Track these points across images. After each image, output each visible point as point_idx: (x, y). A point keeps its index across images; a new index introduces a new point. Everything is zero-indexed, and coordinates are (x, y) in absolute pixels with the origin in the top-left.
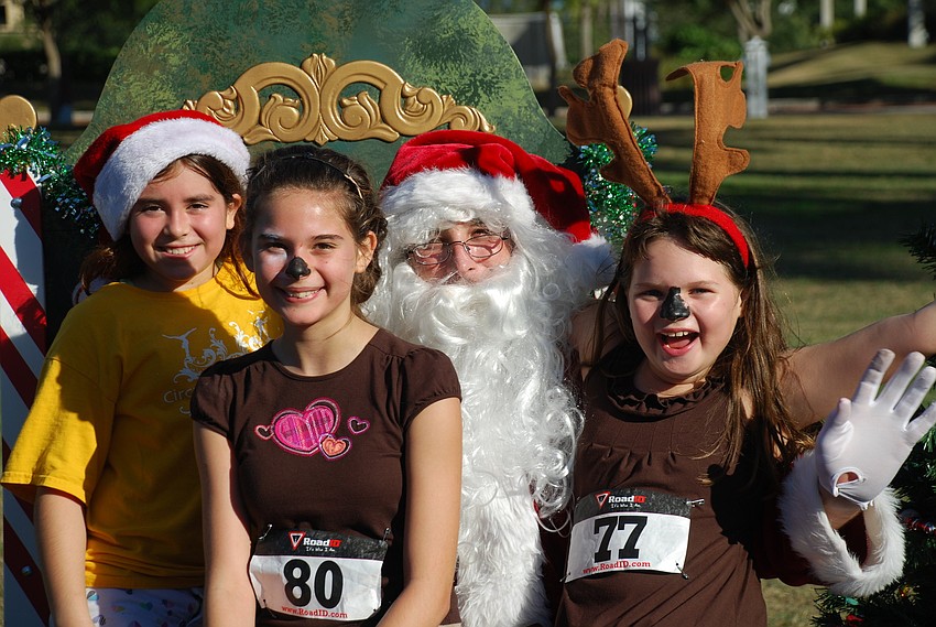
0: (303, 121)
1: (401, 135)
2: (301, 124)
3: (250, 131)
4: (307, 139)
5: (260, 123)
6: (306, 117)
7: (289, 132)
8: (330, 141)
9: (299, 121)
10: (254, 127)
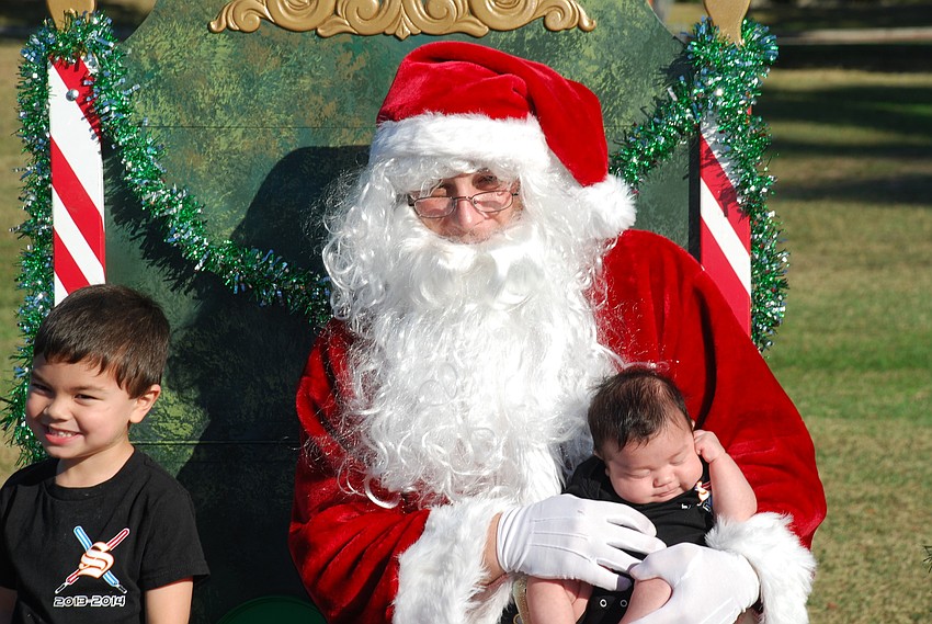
0: (383, 12)
1: (491, 29)
2: (380, 16)
3: (324, 22)
4: (387, 32)
5: (336, 12)
6: (386, 7)
7: (366, 24)
8: (412, 34)
9: (379, 11)
10: (329, 18)
